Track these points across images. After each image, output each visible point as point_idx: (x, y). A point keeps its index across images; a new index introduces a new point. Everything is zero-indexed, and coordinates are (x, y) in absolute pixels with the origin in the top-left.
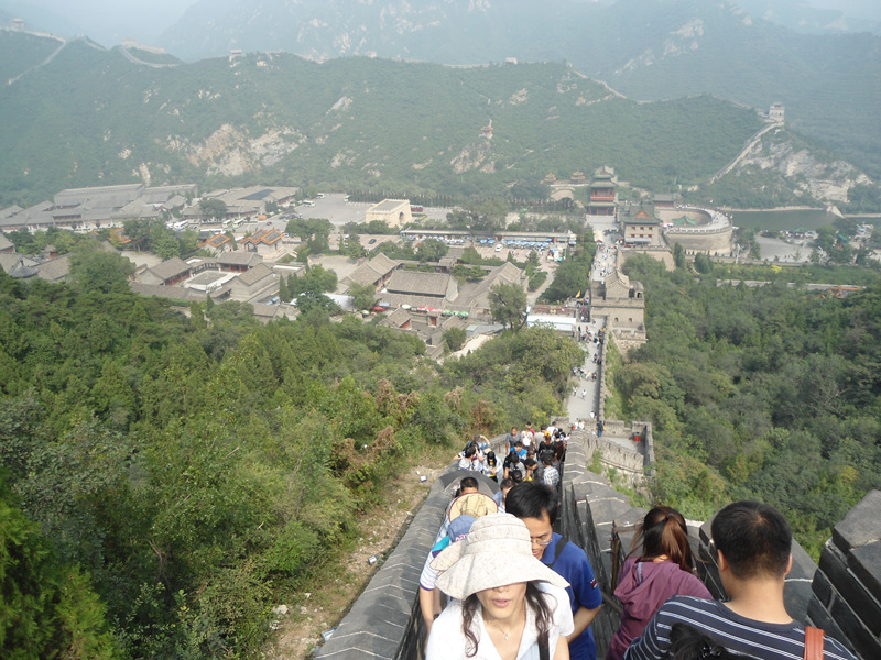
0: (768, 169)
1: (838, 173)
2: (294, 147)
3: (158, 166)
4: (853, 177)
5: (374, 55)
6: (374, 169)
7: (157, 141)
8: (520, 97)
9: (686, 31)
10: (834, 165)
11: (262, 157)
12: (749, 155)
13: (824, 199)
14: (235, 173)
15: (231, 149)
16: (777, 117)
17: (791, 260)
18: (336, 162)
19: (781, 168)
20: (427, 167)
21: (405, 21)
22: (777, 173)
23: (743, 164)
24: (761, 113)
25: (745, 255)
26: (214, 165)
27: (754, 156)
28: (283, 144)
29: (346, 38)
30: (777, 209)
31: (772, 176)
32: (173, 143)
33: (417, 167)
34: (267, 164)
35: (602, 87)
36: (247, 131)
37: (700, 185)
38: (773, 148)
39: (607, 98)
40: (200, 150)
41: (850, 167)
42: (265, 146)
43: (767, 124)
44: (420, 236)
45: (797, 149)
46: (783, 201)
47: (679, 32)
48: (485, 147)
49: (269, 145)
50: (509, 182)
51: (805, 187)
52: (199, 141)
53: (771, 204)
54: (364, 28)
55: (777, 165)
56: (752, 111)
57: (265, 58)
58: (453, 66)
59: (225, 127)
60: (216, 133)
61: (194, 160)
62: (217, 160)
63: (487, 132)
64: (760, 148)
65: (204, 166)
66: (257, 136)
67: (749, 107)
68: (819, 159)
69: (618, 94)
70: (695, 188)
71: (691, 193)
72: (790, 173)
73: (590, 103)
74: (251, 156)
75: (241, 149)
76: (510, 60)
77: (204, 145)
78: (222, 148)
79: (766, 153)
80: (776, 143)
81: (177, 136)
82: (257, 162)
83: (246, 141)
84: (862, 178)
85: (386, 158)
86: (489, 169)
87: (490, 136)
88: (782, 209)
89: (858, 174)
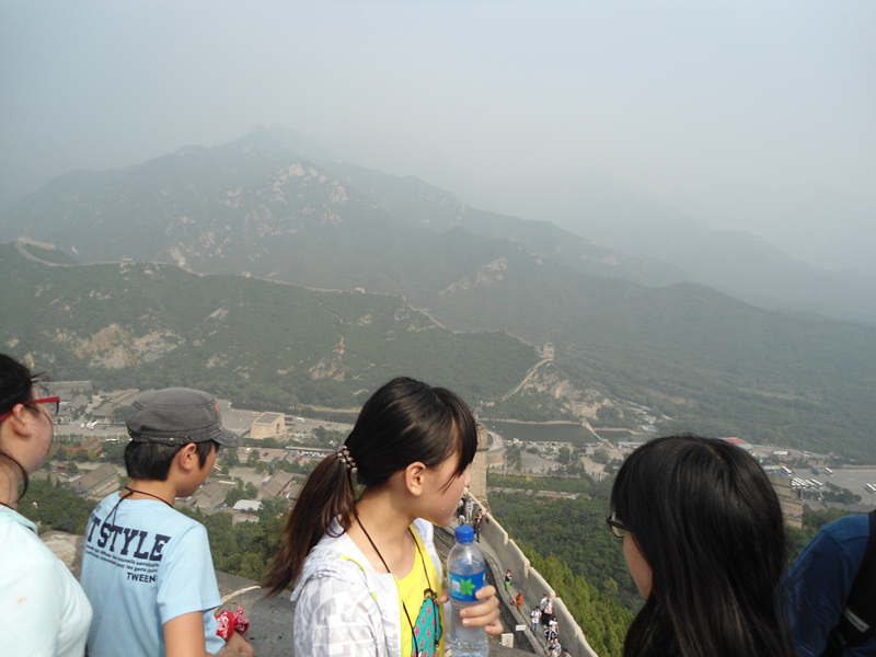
0: (542, 392)
1: (589, 397)
2: (173, 347)
3: (44, 356)
4: (600, 400)
5: (248, 275)
6: (245, 372)
7: (46, 333)
8: (366, 320)
9: (494, 266)
10: (587, 391)
11: (143, 354)
12: (529, 381)
13: (581, 416)
14: (116, 366)
15: (116, 345)
16: (548, 354)
17: (540, 472)
18: (211, 364)
19: (552, 392)
20: (289, 373)
21: (266, 226)
22: (549, 395)
23: (526, 387)
24: (538, 350)
25: (512, 468)
26: (97, 358)
27: (533, 382)
28: (163, 344)
29: (211, 235)
30: (549, 423)
31: (545, 397)
32: (60, 336)
33: (281, 372)
34: (147, 360)
35: (427, 318)
36: (132, 331)
37: (496, 402)
38: (545, 377)
39: (431, 327)
40: (85, 343)
41: (598, 394)
42: (147, 344)
43: (541, 359)
44: (300, 451)
45: (561, 379)
46: (553, 417)
47: (489, 266)
48: (337, 361)
49: (151, 345)
50: (355, 390)
51: (568, 406)
52: (86, 335)
53: (544, 419)
54: (228, 228)
55: (549, 389)
56: (532, 348)
57: (152, 267)
58: (314, 290)
59: (113, 326)
60: (103, 331)
61: (78, 353)
62: (101, 354)
63: (340, 348)
64: (537, 376)
65: (88, 358)
66: (140, 335)
67: (530, 344)
68: (577, 387)
69: (439, 325)
70: (492, 404)
71: (490, 407)
72: (557, 396)
73: (418, 330)
74: (133, 352)
75: (125, 346)
76: (358, 289)
77: (91, 340)
78: (108, 343)
79: (541, 380)
80: (548, 373)
81: (66, 330)
82: (138, 358)
83: (130, 339)
84: (606, 402)
85: (255, 363)
86: (340, 378)
87: (342, 352)
88: (552, 422)
89: (603, 398)
